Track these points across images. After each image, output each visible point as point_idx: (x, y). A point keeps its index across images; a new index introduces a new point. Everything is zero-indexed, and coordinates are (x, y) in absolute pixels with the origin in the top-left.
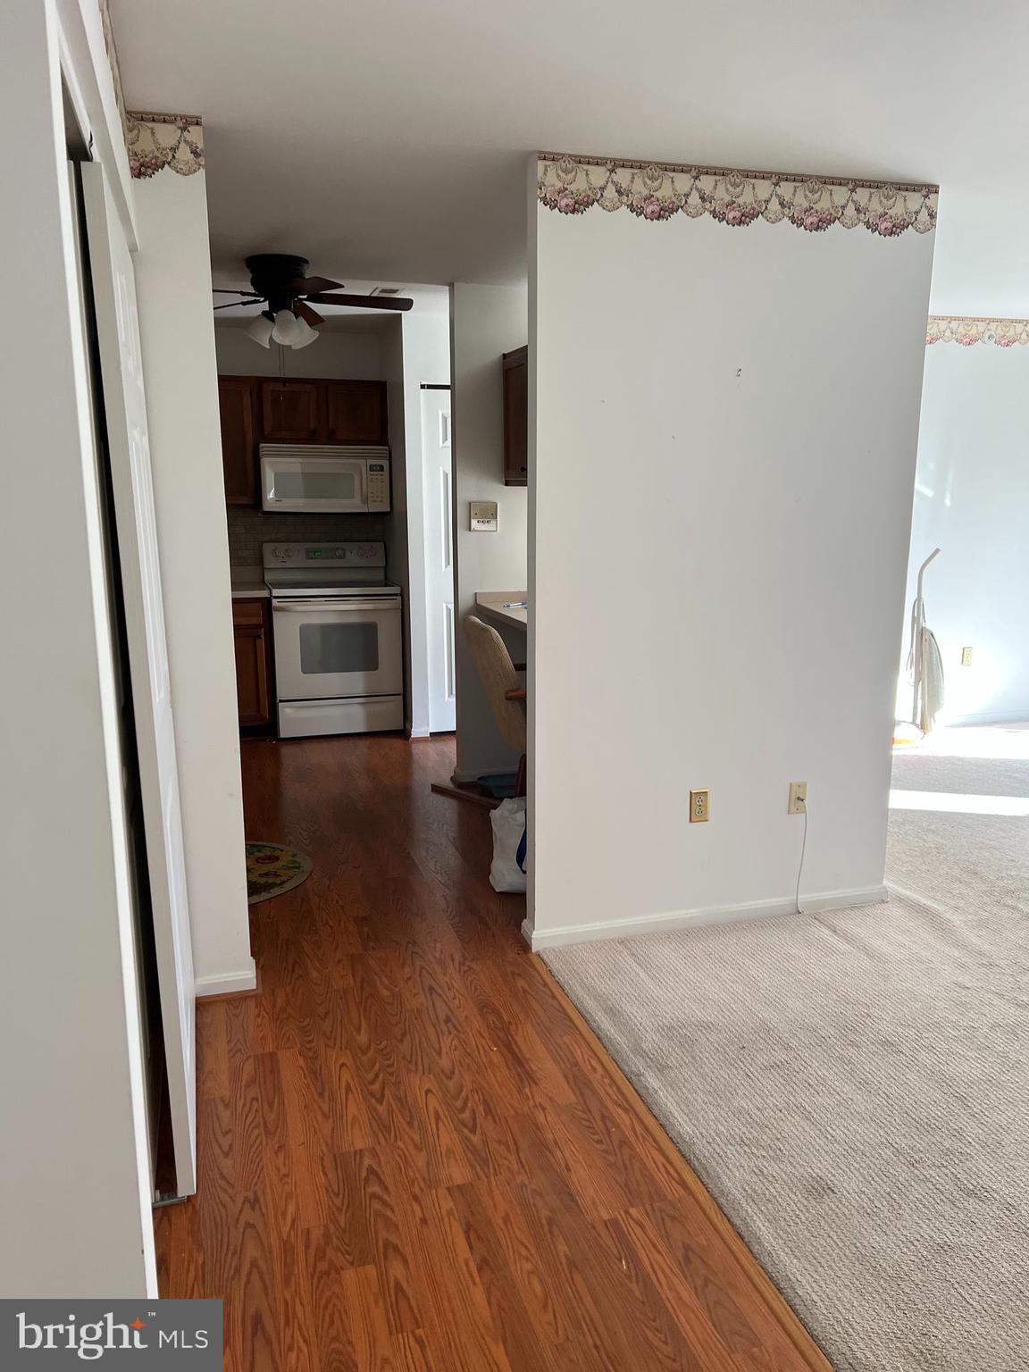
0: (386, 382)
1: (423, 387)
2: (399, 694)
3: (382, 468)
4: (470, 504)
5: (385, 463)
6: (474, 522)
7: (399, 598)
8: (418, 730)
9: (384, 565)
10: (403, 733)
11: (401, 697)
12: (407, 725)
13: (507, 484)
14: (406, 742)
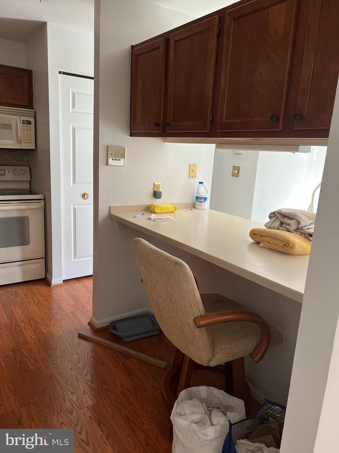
0: (32, 70)
1: (60, 73)
2: (43, 258)
3: (29, 123)
4: (108, 147)
5: (32, 120)
6: (110, 161)
7: (43, 202)
8: (56, 279)
9: (30, 180)
10: (45, 281)
11: (44, 259)
12: (48, 276)
13: (131, 135)
14: (48, 288)
